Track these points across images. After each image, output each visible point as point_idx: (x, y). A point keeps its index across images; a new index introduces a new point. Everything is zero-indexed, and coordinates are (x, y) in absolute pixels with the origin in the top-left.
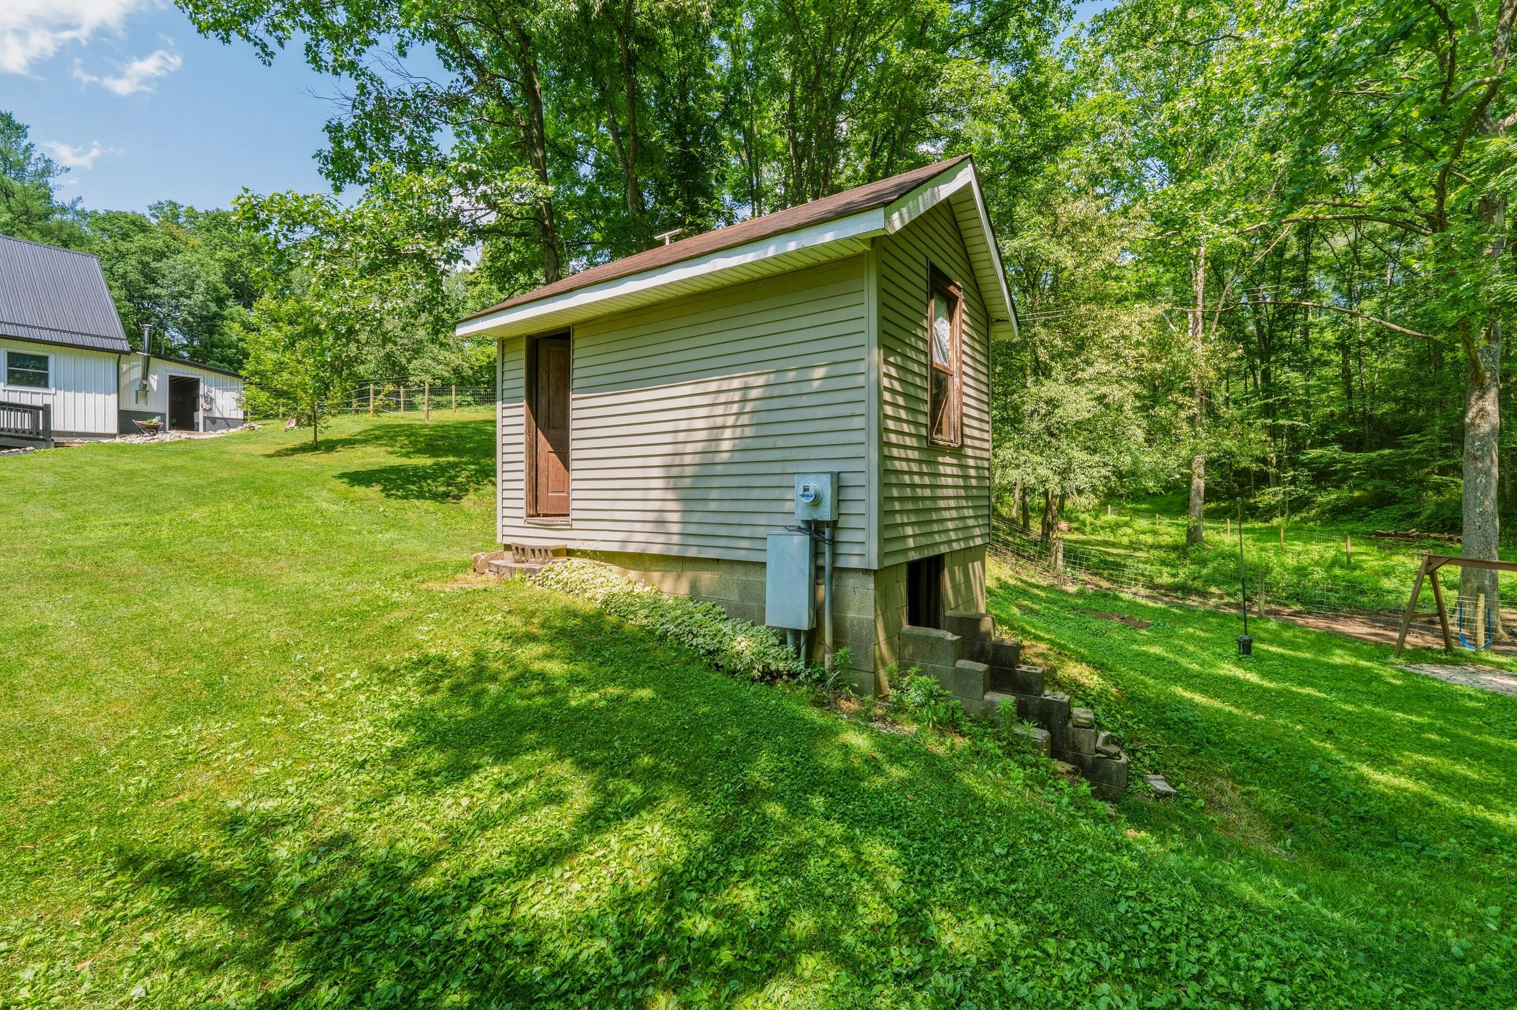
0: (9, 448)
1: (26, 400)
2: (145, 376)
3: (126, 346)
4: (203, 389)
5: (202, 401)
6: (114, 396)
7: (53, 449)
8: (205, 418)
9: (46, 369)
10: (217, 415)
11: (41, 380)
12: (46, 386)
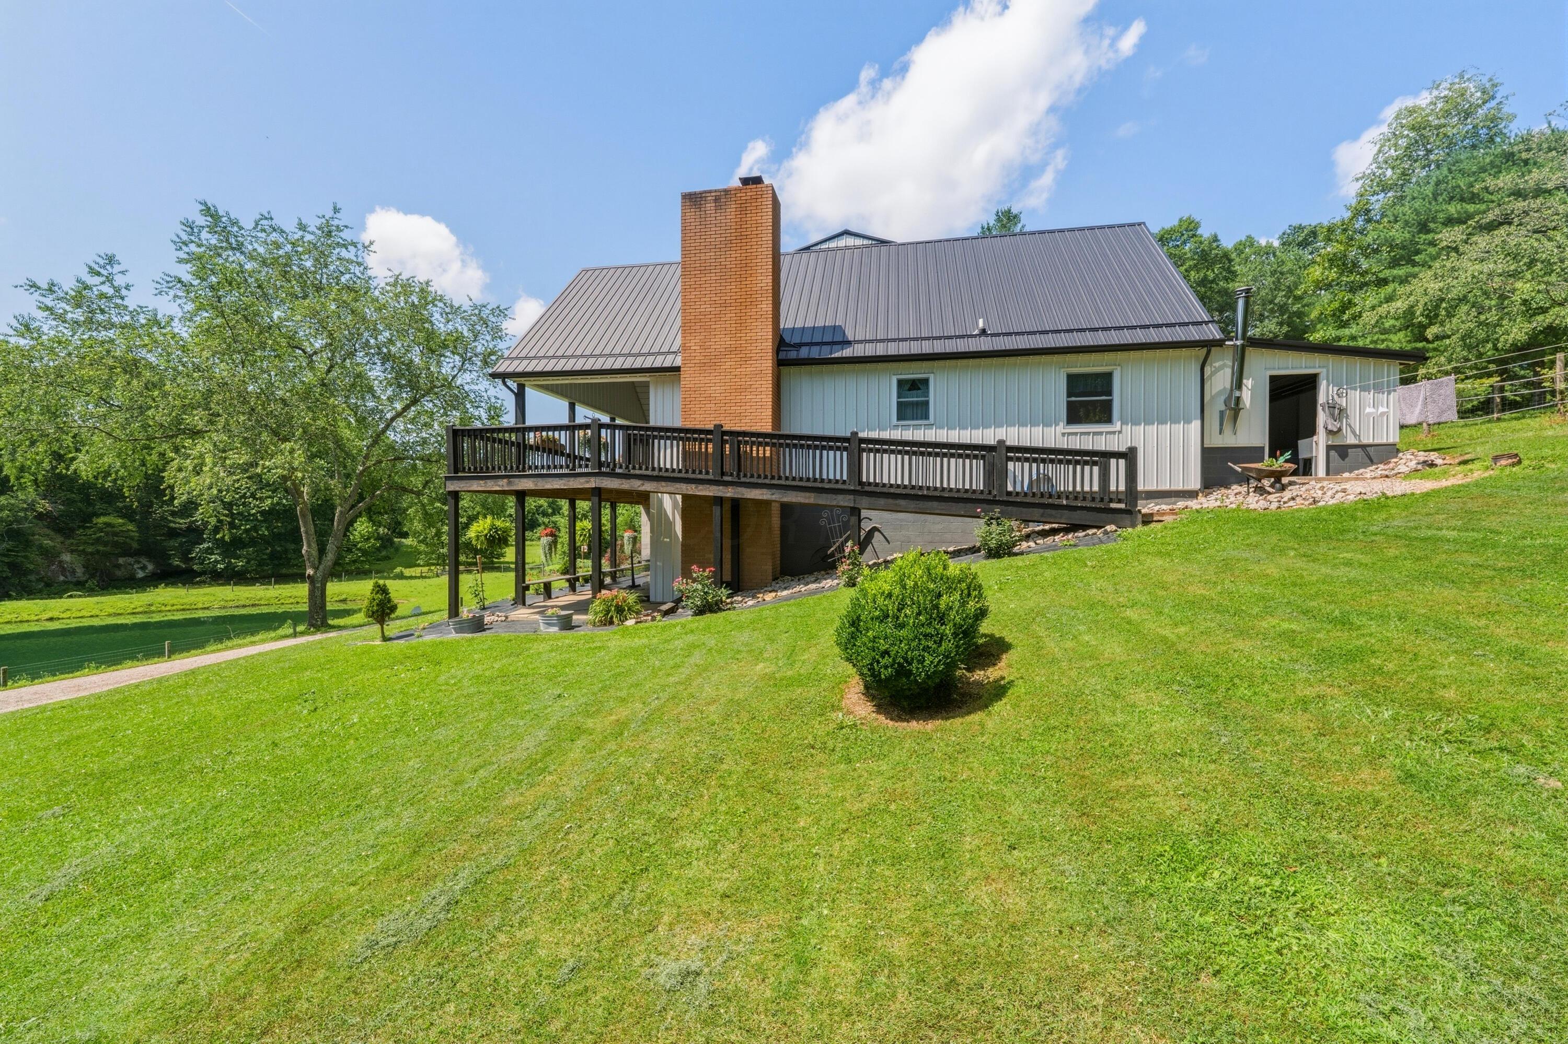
0: (1084, 527)
1: (1087, 444)
2: (1239, 384)
3: (1214, 332)
4: (1325, 392)
5: (1322, 418)
6: (1196, 425)
7: (1140, 528)
8: (1329, 448)
9: (1109, 393)
10: (1351, 440)
11: (1103, 413)
12: (1109, 420)
